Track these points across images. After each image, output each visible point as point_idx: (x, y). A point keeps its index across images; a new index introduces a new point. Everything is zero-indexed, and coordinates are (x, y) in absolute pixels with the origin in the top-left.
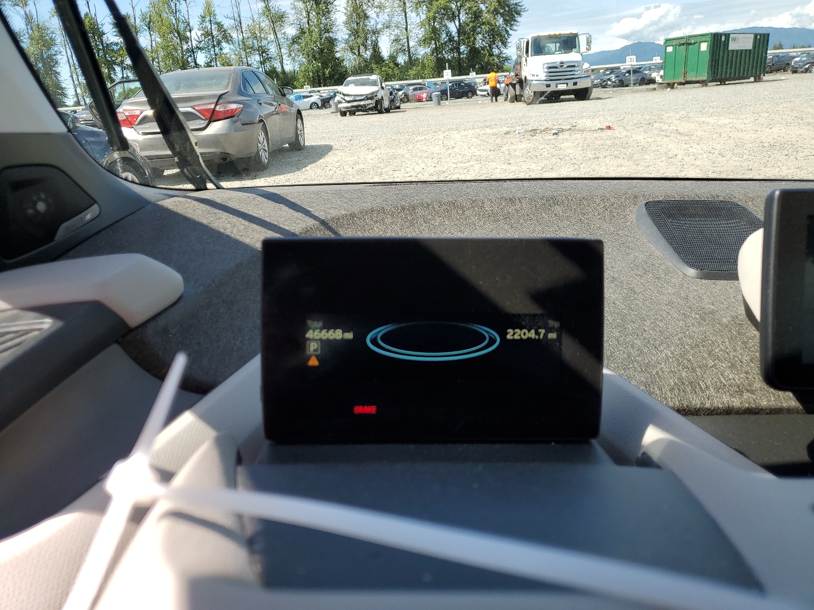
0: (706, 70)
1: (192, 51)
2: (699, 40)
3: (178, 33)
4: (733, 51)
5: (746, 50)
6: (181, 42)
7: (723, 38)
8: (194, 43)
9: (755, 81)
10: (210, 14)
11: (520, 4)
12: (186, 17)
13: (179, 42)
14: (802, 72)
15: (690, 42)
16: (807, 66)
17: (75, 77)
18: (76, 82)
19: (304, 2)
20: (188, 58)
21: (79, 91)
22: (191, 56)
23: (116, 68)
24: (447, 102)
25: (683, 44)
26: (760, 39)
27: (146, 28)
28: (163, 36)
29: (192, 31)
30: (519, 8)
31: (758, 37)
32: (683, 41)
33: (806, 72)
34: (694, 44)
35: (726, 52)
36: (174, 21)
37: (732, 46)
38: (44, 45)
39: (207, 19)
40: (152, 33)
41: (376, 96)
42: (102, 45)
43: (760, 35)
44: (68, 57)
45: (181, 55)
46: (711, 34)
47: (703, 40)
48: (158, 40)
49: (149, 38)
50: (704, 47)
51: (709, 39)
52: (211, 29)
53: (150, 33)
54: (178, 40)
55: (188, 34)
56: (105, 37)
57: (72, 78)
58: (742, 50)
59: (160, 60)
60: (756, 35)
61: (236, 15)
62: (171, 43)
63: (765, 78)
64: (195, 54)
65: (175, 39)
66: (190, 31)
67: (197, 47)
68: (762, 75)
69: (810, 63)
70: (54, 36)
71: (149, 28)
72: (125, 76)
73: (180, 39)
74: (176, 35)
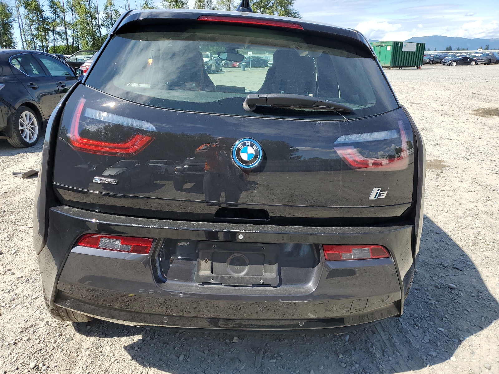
0: (390, 61)
1: (98, 26)
2: (386, 44)
3: (90, 14)
4: (405, 52)
5: (412, 52)
6: (92, 20)
7: (399, 45)
8: (100, 22)
9: (417, 69)
10: (111, 4)
11: (298, 13)
12: (96, 5)
13: (91, 20)
14: (448, 65)
15: (382, 45)
16: (450, 62)
17: (23, 36)
18: (24, 40)
19: (169, 2)
20: (96, 30)
21: (25, 45)
22: (97, 29)
23: (50, 33)
24: (249, 69)
25: (379, 46)
26: (420, 46)
27: (70, 10)
28: (81, 16)
29: (99, 14)
30: (297, 15)
31: (419, 45)
32: (378, 44)
33: (450, 65)
34: (384, 46)
35: (401, 52)
36: (88, 7)
37: (404, 49)
38: (5, 16)
39: (109, 7)
40: (73, 13)
41: (208, 64)
42: (42, 18)
43: (420, 44)
44: (19, 24)
45: (91, 28)
46: (393, 42)
47: (389, 44)
48: (78, 18)
49: (72, 17)
50: (389, 48)
51: (392, 44)
52: (111, 13)
53: (72, 13)
54: (90, 19)
55: (97, 16)
56: (44, 14)
57: (22, 37)
58: (410, 52)
59: (78, 30)
60: (418, 44)
61: (127, 7)
62: (86, 21)
63: (422, 67)
64: (101, 28)
65: (88, 18)
66: (98, 14)
67: (102, 24)
68: (420, 66)
69: (453, 60)
70: (11, 10)
71: (72, 10)
72: (55, 38)
73: (91, 18)
74: (89, 16)
